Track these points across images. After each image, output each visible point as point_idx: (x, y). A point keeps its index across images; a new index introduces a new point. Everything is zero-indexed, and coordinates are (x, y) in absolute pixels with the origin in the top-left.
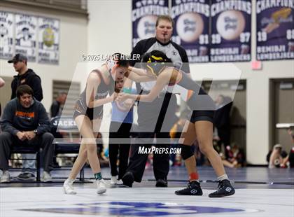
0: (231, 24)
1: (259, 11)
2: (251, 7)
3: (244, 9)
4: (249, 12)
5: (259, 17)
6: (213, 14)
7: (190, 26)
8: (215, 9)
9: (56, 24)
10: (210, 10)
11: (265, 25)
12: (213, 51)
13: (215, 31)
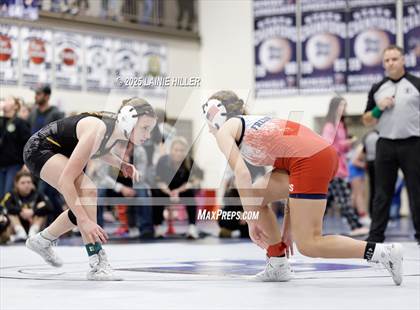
0: (373, 46)
1: (406, 30)
2: (396, 25)
3: (388, 28)
4: (393, 31)
5: (406, 37)
6: (351, 35)
7: (324, 49)
8: (353, 29)
9: (163, 50)
10: (347, 29)
11: (414, 47)
12: (351, 79)
13: (353, 55)
